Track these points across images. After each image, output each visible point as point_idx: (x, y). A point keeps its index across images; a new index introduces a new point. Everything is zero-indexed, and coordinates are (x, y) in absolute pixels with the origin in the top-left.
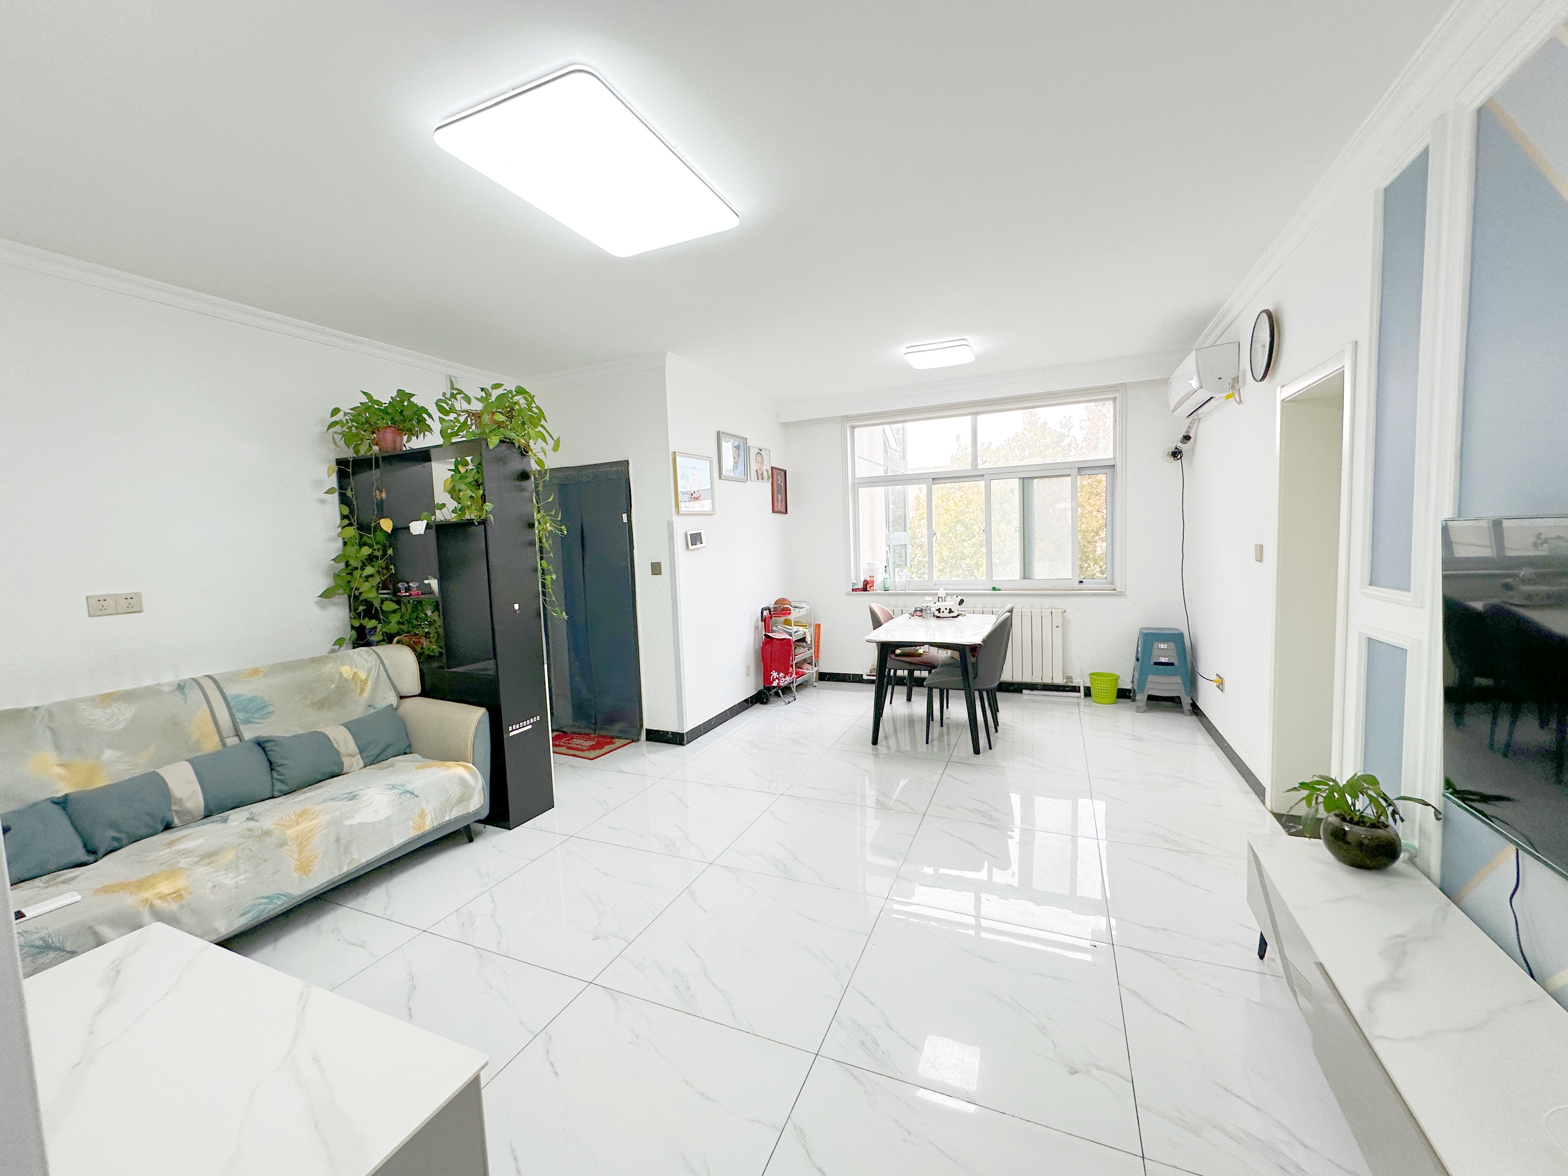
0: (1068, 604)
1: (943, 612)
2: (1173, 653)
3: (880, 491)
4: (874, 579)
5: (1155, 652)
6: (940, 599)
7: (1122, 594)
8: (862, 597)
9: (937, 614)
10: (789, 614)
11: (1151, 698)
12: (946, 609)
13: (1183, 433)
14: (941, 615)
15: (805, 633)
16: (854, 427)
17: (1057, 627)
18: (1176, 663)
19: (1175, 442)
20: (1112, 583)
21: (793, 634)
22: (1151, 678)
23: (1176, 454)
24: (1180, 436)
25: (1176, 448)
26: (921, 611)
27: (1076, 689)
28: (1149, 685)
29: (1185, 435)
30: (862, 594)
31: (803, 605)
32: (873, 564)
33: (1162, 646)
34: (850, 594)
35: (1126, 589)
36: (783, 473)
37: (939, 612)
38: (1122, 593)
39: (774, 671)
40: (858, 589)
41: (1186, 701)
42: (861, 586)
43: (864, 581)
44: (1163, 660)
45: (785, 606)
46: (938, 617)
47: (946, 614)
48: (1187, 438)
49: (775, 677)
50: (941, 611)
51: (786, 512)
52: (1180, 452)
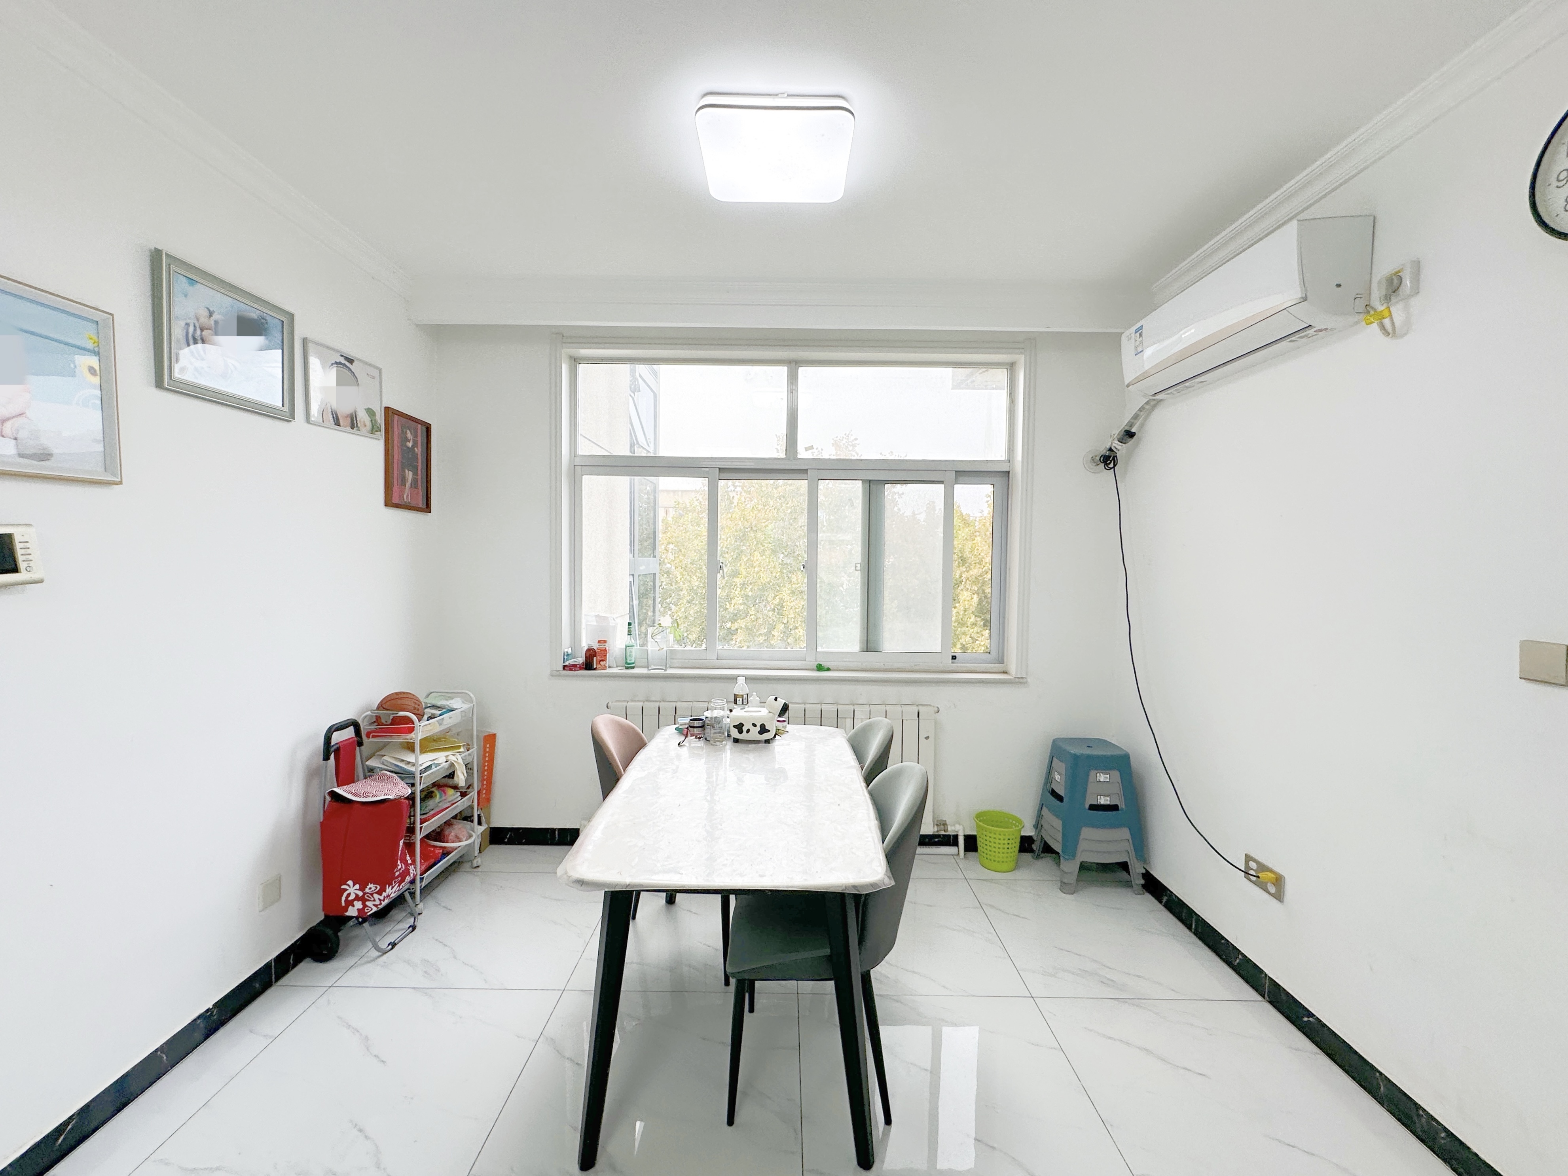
0: (941, 696)
1: (748, 731)
2: (1117, 788)
3: (622, 483)
4: (607, 646)
5: (1091, 788)
6: (739, 700)
7: (1020, 682)
8: (584, 682)
9: (735, 733)
10: (411, 730)
11: (1084, 867)
12: (754, 725)
13: (1123, 425)
14: (744, 736)
15: (452, 765)
16: (575, 361)
17: (927, 738)
18: (1122, 806)
19: (1109, 440)
20: (1001, 662)
21: (418, 776)
22: (1087, 833)
23: (1109, 460)
24: (1117, 431)
25: (1111, 450)
26: (703, 726)
27: (952, 841)
28: (1082, 845)
29: (1127, 428)
30: (584, 676)
31: (456, 703)
32: (607, 618)
33: (1102, 777)
34: (559, 676)
35: (1027, 675)
36: (420, 429)
37: (741, 732)
38: (1021, 680)
39: (350, 882)
40: (575, 666)
41: (1137, 871)
42: (581, 660)
43: (589, 650)
44: (1103, 801)
45: (402, 714)
46: (736, 741)
47: (754, 734)
48: (1130, 435)
49: (352, 897)
50: (745, 729)
51: (427, 508)
52: (1115, 459)
